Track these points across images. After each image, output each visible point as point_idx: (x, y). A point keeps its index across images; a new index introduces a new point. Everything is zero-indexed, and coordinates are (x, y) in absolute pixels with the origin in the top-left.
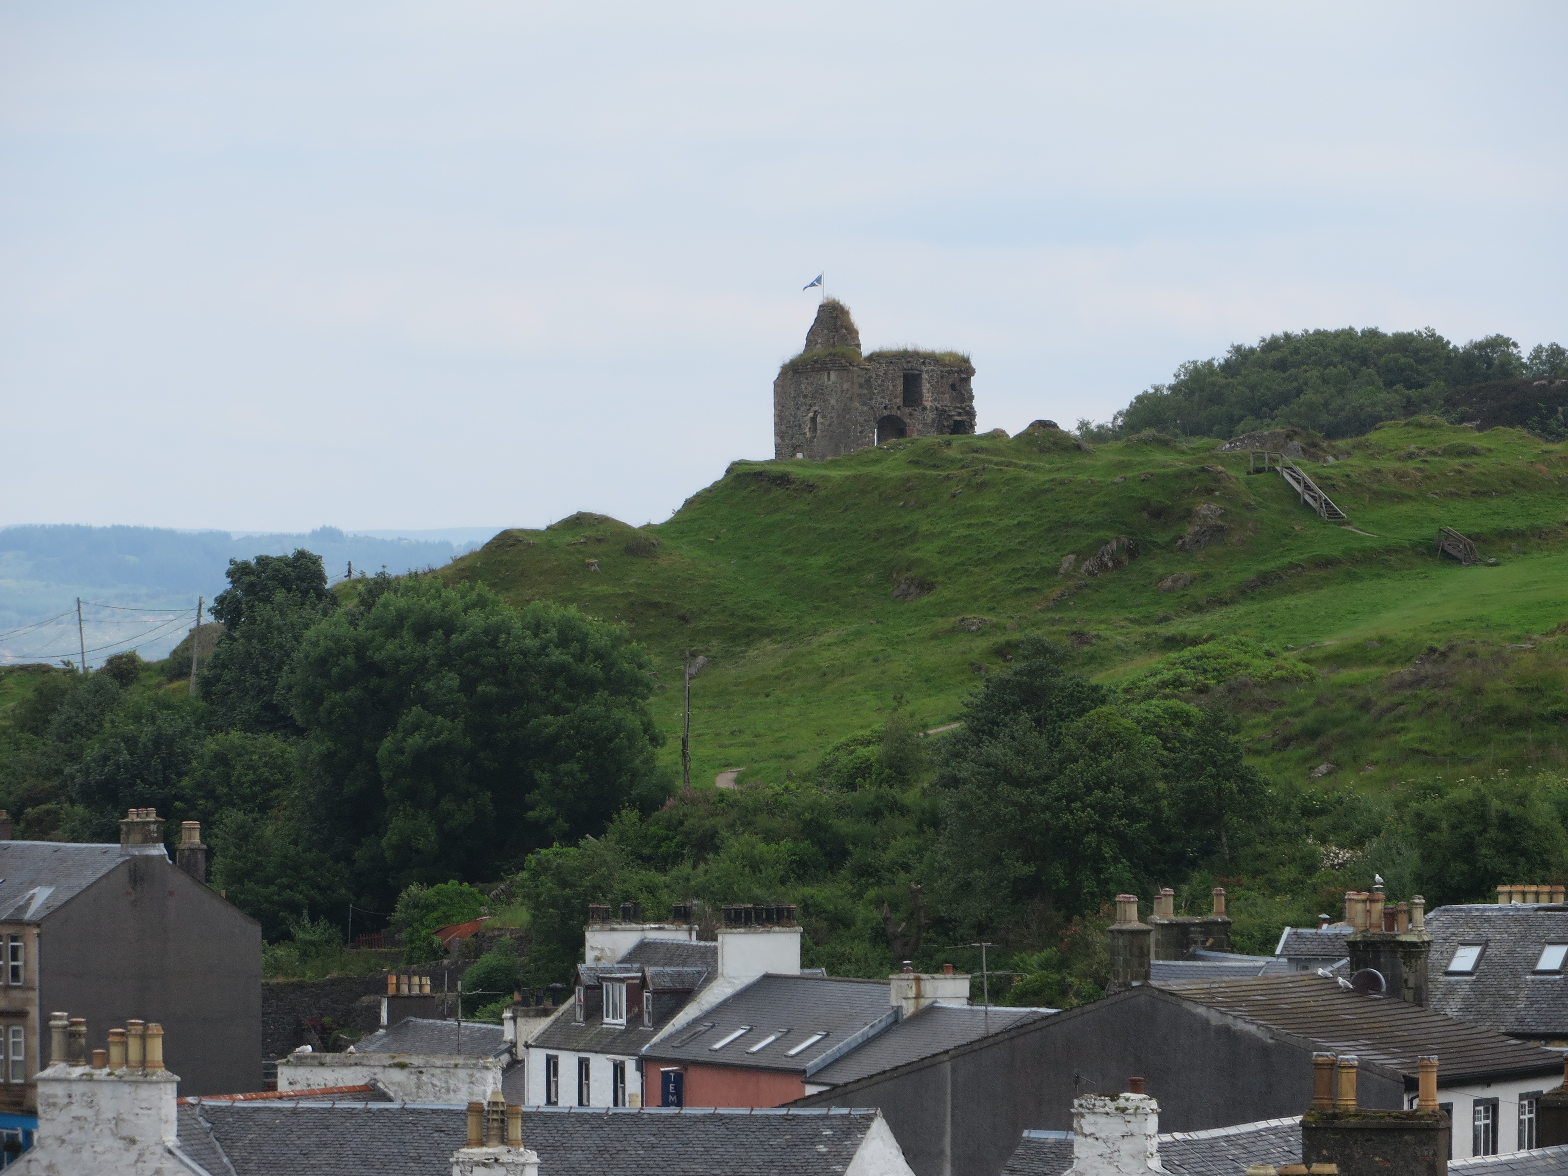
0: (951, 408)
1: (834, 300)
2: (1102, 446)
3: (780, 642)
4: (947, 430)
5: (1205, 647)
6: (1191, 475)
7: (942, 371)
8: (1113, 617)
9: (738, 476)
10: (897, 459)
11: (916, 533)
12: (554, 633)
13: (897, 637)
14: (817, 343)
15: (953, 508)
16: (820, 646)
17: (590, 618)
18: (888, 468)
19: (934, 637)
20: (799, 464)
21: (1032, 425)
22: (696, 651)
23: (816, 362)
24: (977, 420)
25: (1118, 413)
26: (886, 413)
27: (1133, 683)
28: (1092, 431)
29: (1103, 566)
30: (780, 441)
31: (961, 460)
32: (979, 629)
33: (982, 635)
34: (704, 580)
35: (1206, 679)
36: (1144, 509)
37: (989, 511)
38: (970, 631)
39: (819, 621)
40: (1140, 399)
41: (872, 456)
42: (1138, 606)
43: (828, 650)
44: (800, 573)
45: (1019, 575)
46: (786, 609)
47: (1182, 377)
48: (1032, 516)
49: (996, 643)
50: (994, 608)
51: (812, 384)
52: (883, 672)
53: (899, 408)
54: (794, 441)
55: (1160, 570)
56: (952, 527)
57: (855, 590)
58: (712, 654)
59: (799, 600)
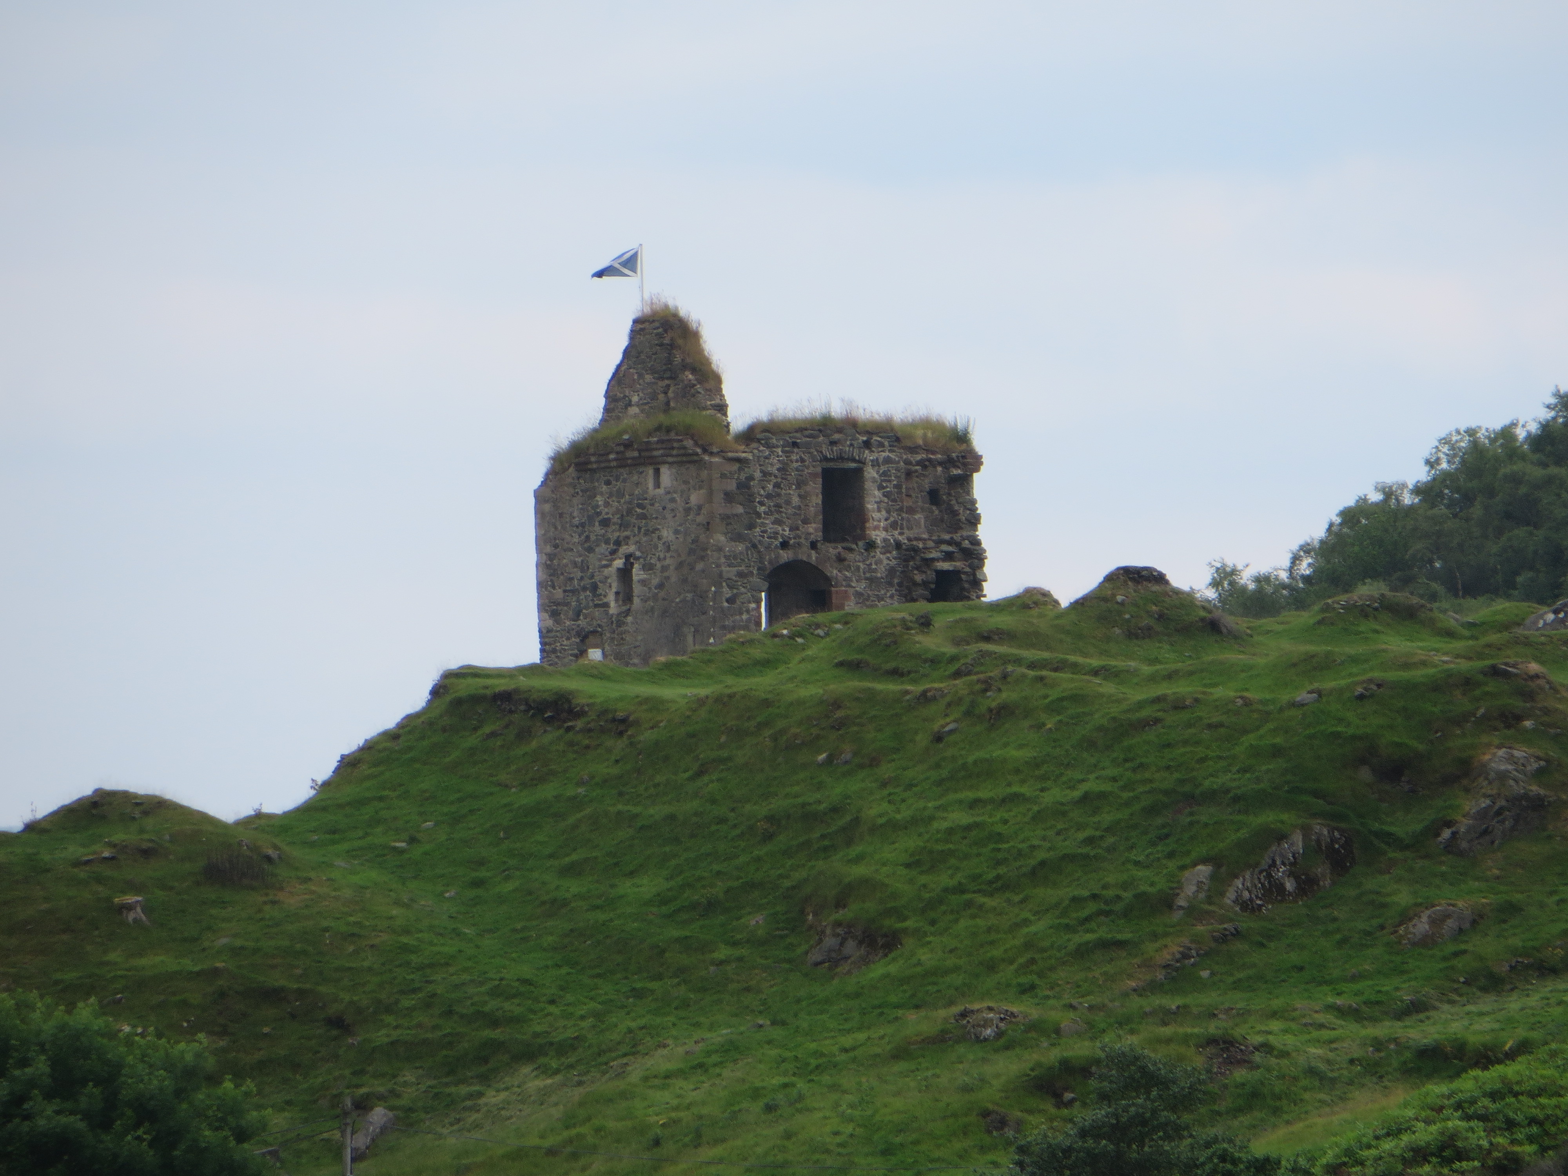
0: (931, 544)
1: (666, 306)
2: (1266, 622)
3: (557, 1072)
4: (921, 591)
5: (1511, 1070)
6: (1467, 683)
7: (907, 462)
8: (1299, 1004)
9: (458, 702)
10: (812, 659)
11: (856, 821)
12: (41, 1066)
13: (818, 1054)
14: (629, 404)
15: (938, 766)
16: (646, 1079)
17: (127, 1029)
18: (792, 679)
19: (901, 1053)
20: (596, 673)
21: (1110, 578)
22: (368, 1096)
23: (628, 445)
24: (989, 568)
25: (1302, 548)
26: (785, 556)
27: (1348, 1152)
28: (1244, 589)
29: (1274, 891)
30: (550, 623)
31: (953, 659)
32: (1000, 1034)
33: (1007, 1048)
34: (385, 937)
35: (1513, 1142)
36: (1363, 761)
37: (1017, 771)
38: (980, 1040)
39: (641, 1022)
40: (1349, 516)
41: (757, 653)
42: (1354, 978)
43: (664, 1087)
44: (601, 916)
45: (1086, 913)
46: (570, 998)
47: (1444, 465)
48: (1114, 779)
49: (1039, 1065)
50: (1033, 987)
51: (620, 494)
52: (788, 1135)
53: (813, 545)
54: (582, 622)
55: (1403, 897)
56: (937, 808)
57: (723, 952)
58: (403, 1102)
59: (599, 976)
